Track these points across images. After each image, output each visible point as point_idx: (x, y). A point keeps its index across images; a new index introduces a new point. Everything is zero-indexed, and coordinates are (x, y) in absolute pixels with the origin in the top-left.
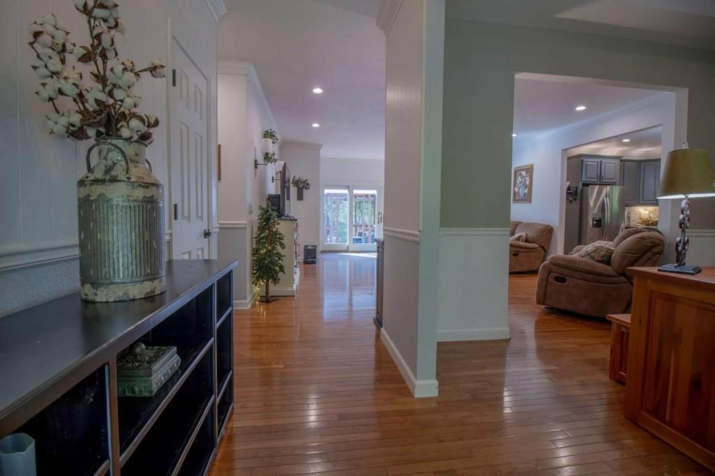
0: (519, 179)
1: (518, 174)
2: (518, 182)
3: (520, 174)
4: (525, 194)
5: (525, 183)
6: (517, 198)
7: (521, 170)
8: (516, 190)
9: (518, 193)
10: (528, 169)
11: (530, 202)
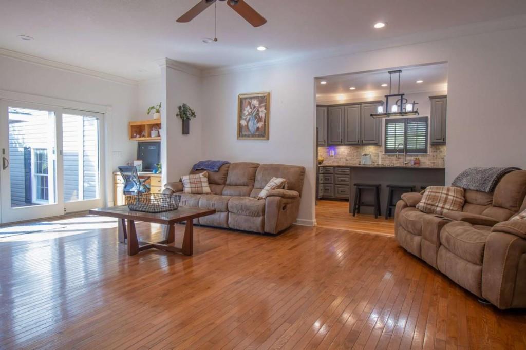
0: (247, 110)
1: (245, 103)
2: (246, 113)
3: (250, 104)
4: (258, 128)
5: (258, 114)
6: (244, 133)
7: (251, 98)
8: (243, 123)
9: (247, 126)
10: (263, 97)
11: (268, 139)
